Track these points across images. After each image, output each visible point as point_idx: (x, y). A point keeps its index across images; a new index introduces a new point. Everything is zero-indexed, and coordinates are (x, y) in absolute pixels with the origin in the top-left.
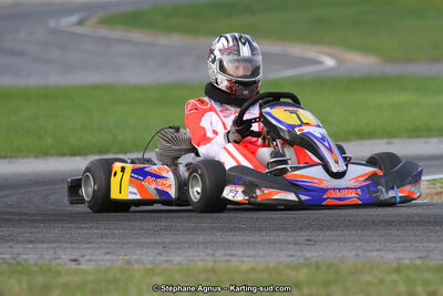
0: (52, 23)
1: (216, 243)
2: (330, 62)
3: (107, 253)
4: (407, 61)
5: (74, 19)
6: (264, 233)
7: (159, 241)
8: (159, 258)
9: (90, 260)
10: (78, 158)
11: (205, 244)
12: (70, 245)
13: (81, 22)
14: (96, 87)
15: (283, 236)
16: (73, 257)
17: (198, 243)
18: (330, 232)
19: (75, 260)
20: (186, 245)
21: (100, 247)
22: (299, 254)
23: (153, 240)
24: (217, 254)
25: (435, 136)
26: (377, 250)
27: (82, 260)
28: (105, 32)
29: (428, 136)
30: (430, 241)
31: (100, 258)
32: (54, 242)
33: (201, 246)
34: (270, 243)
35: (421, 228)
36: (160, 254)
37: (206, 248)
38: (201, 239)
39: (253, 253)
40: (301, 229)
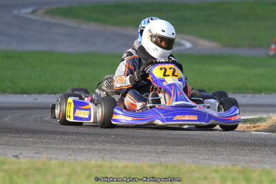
0: (15, 12)
1: (106, 150)
2: (188, 45)
3: (36, 153)
4: (236, 46)
5: (29, 10)
6: (136, 146)
7: (70, 147)
8: (69, 157)
9: (25, 157)
10: (25, 96)
11: (99, 151)
12: (14, 147)
13: (33, 12)
14: (40, 53)
15: (148, 148)
16: (15, 154)
17: (94, 149)
18: (178, 147)
19: (16, 156)
20: (86, 151)
21: (33, 149)
22: (157, 159)
23: (66, 146)
24: (106, 157)
25: (250, 93)
26: (206, 159)
27: (20, 156)
28: (48, 19)
29: (245, 93)
30: (239, 155)
31: (32, 155)
32: (4, 145)
33: (96, 152)
34: (140, 152)
35: (235, 147)
36: (70, 155)
37: (99, 153)
38: (96, 147)
39: (128, 157)
40: (160, 144)
